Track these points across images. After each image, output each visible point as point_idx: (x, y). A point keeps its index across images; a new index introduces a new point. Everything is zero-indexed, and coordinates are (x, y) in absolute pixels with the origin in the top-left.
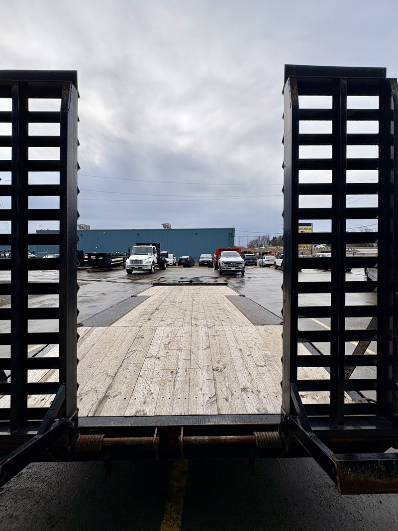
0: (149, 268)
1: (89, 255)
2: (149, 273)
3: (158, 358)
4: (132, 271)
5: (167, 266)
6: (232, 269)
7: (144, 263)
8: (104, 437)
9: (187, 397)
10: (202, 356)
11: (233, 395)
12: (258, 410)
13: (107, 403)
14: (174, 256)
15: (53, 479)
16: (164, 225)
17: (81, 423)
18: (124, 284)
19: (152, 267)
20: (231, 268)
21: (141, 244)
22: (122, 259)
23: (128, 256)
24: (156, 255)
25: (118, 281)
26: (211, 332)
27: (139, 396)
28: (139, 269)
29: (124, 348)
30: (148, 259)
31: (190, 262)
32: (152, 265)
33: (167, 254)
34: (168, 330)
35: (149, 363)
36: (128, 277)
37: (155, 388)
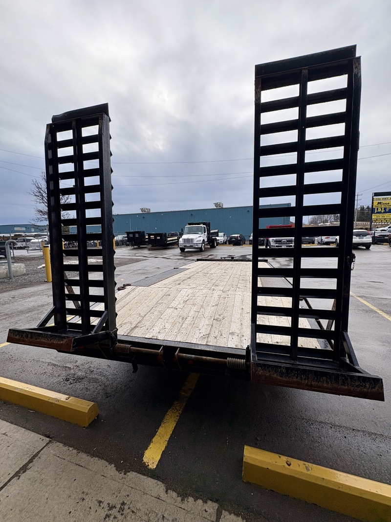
0: (200, 246)
1: (149, 235)
2: (200, 250)
3: (176, 309)
4: (184, 249)
5: (218, 244)
6: (283, 247)
7: (195, 242)
8: (131, 346)
9: (188, 333)
10: (209, 310)
11: (221, 335)
12: (236, 346)
13: (136, 330)
14: (224, 235)
15: (110, 376)
16: (216, 204)
17: (119, 338)
18: (177, 260)
19: (202, 245)
20: (281, 246)
21: (193, 224)
22: (176, 238)
23: (181, 235)
24: (206, 234)
25: (171, 257)
26: (224, 295)
27: (157, 329)
28: (191, 247)
29: (155, 301)
30: (198, 238)
31: (240, 240)
32: (202, 244)
33: (218, 232)
34: (190, 291)
35: (169, 311)
36: (181, 255)
37: (168, 326)
